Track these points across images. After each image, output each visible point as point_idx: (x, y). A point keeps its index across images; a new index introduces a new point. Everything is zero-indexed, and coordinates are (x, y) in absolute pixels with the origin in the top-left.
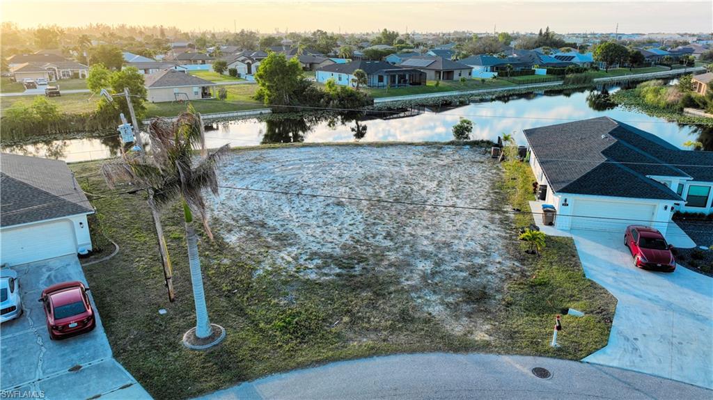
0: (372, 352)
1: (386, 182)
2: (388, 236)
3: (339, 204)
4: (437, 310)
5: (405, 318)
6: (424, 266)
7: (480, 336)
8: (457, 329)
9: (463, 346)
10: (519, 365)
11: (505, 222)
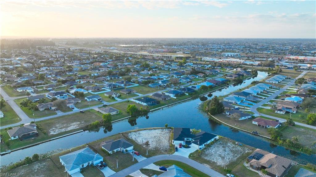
0: (159, 155)
1: (157, 137)
2: (158, 145)
3: (153, 141)
4: (163, 152)
5: (161, 152)
6: (162, 148)
7: (166, 153)
8: (164, 153)
9: (165, 154)
10: (168, 155)
11: (169, 143)
